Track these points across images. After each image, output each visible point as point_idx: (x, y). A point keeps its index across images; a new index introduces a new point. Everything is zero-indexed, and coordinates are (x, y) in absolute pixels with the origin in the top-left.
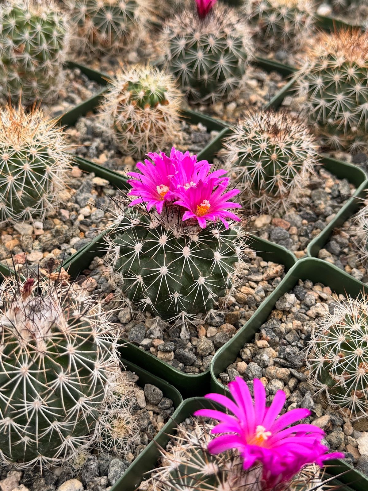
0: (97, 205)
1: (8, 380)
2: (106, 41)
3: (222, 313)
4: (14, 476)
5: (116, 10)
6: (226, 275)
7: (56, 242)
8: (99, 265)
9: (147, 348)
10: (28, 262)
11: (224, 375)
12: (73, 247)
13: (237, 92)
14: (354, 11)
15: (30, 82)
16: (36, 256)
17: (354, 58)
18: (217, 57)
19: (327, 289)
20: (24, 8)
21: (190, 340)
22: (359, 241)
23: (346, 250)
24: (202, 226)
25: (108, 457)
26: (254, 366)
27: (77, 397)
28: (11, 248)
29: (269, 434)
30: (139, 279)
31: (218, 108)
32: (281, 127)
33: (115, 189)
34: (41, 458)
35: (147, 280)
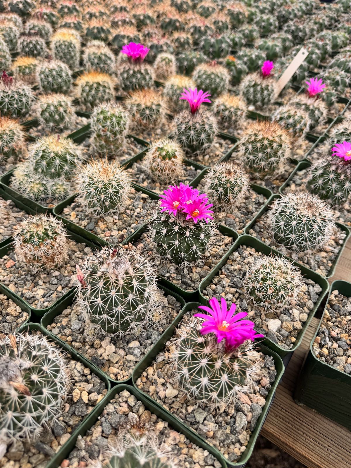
0: (143, 208)
1: (105, 297)
2: (146, 124)
3: (204, 261)
4: (108, 339)
5: (151, 109)
6: (206, 244)
7: (124, 226)
8: (145, 237)
9: (168, 278)
10: (111, 236)
11: (205, 291)
12: (132, 228)
13: (209, 150)
14: (265, 108)
15: (110, 146)
16: (115, 233)
17: (267, 136)
18: (200, 134)
19: (253, 250)
20: (107, 110)
21: (188, 274)
22: (269, 226)
23: (262, 230)
24: (196, 222)
25: (151, 330)
26: (219, 287)
27: (138, 305)
28: (103, 229)
29: (228, 325)
30: (165, 246)
31: (200, 158)
32: (232, 170)
33: (152, 199)
34: (120, 331)
35: (169, 247)
